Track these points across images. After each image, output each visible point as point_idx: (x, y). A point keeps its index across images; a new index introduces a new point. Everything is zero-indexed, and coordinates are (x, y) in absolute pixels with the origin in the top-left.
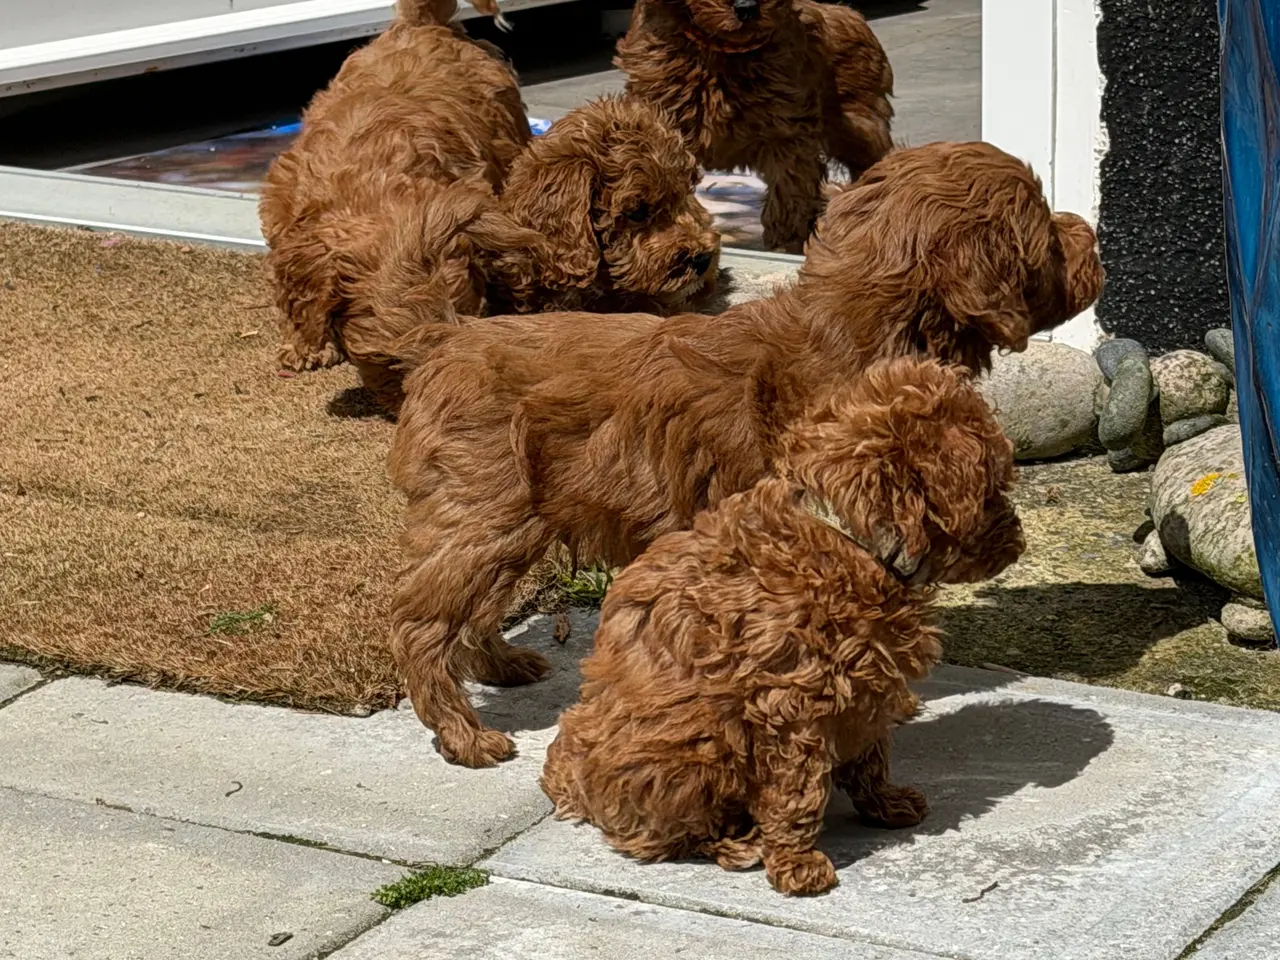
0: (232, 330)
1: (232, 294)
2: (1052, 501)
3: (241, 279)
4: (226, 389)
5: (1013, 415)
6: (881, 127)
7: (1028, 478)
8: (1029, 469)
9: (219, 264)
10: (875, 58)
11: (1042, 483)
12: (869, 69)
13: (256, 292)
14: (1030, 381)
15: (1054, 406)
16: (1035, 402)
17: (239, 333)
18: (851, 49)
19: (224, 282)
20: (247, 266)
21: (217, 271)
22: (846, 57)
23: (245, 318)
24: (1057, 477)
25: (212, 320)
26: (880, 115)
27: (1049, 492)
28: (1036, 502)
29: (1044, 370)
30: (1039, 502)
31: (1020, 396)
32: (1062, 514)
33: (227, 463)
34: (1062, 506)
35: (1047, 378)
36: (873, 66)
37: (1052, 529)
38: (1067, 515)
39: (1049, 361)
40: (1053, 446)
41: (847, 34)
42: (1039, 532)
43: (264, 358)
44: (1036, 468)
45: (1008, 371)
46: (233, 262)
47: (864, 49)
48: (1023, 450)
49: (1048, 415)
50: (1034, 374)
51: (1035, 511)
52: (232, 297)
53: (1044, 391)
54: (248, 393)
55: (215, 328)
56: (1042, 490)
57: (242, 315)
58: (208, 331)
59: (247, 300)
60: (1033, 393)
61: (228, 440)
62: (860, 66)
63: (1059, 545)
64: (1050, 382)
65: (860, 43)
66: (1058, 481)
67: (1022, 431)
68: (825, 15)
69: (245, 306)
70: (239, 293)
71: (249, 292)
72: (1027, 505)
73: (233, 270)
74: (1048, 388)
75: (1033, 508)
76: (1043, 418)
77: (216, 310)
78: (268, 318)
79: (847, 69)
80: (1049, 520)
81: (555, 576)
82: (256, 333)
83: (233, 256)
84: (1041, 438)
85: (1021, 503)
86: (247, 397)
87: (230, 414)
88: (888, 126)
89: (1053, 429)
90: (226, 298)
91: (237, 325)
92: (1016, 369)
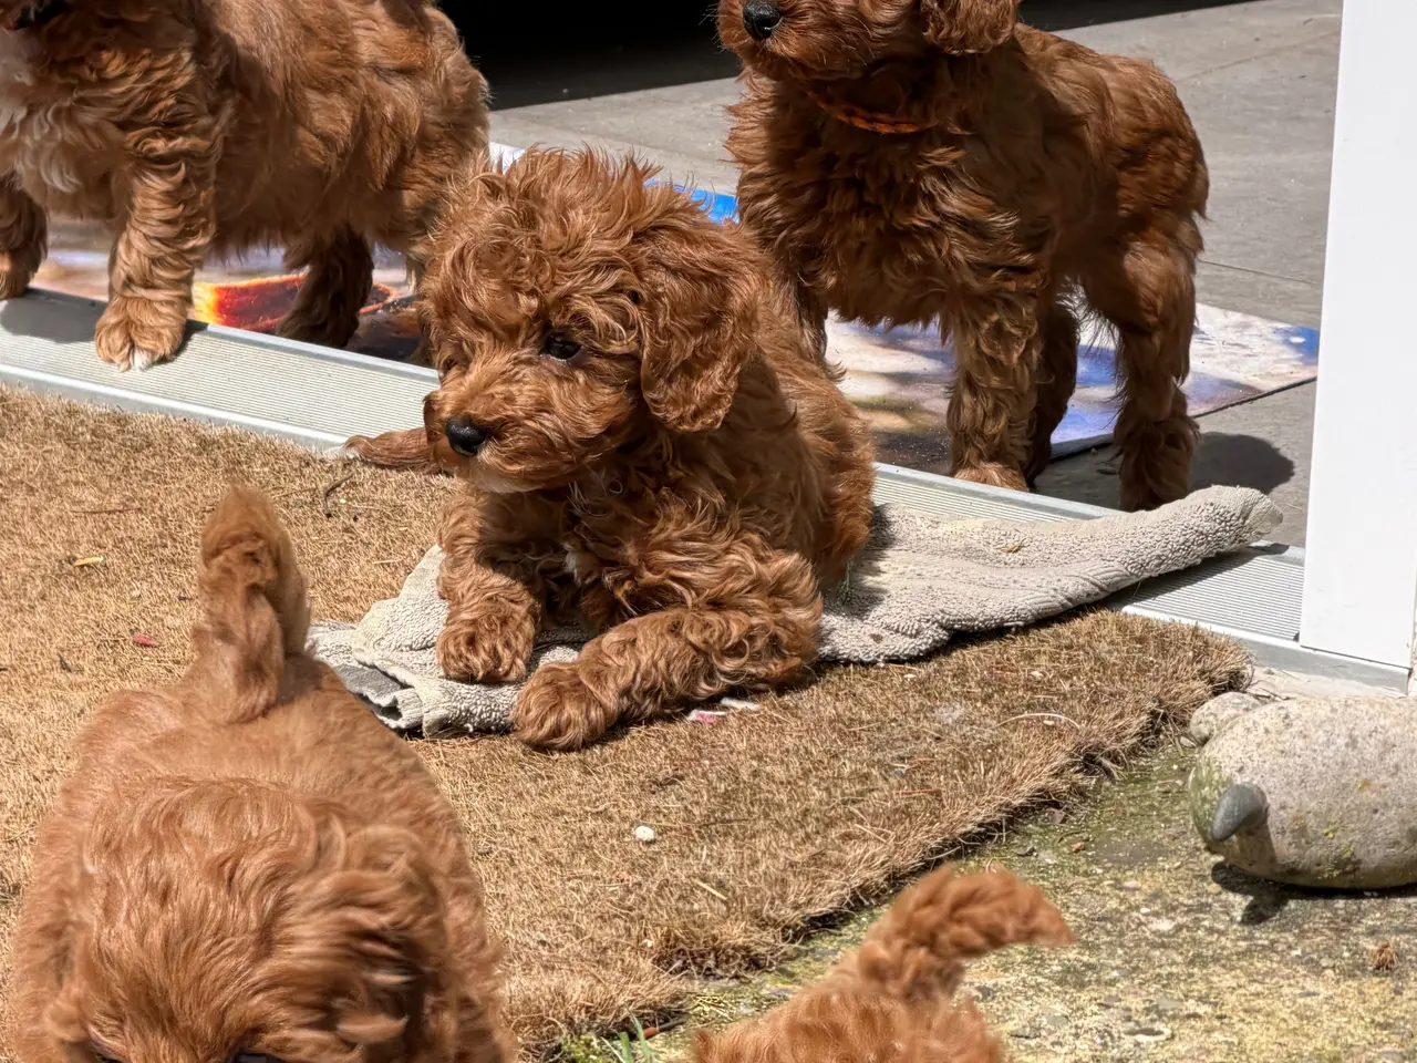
0: (60, 551)
1: (66, 483)
2: (1383, 967)
3: (81, 458)
4: (46, 662)
5: (1333, 818)
6: (1182, 267)
7: (1349, 921)
8: (1352, 905)
9: (48, 425)
10: (1184, 155)
11: (1372, 932)
12: (1172, 174)
13: (105, 484)
14: (1364, 763)
15: (1400, 806)
16: (1369, 796)
17: (71, 560)
18: (1147, 143)
19: (56, 460)
20: (94, 433)
21: (44, 439)
22: (1134, 157)
23: (84, 530)
24: (1396, 922)
25: (29, 529)
26: (1181, 249)
27: (1381, 952)
28: (1357, 966)
29: (1388, 747)
30: (1362, 967)
31: (1345, 786)
32: (1398, 992)
33: (38, 798)
34: (1400, 977)
35: (1392, 759)
36: (1179, 170)
37: (1380, 1019)
38: (1408, 994)
39: (1398, 730)
40: (1393, 870)
41: (1144, 119)
42: (1355, 1021)
43: (111, 609)
44: (1365, 903)
45: (1328, 744)
46: (71, 423)
47: (1168, 141)
48: (1345, 873)
49: (1390, 820)
50: (1370, 751)
51: (1355, 984)
52: (64, 489)
53: (1384, 779)
54: (81, 671)
55: (33, 546)
56: (1371, 945)
57: (79, 523)
58: (21, 550)
59: (89, 497)
60: (1366, 783)
61: (42, 757)
62: (1157, 170)
63: (1387, 1048)
64: (1397, 767)
65: (1162, 133)
66: (1398, 931)
67: (1345, 842)
68: (1111, 84)
69: (86, 507)
70: (77, 483)
71: (93, 480)
72: (1343, 972)
73: (69, 439)
74: (1393, 775)
75: (1352, 976)
76: (1380, 824)
77: (37, 510)
78: (121, 534)
79: (1134, 173)
80: (1376, 1002)
81: (558, 1049)
82: (101, 559)
83: (72, 413)
84: (1375, 855)
85: (1333, 968)
86: (79, 679)
87: (49, 709)
88: (1191, 268)
89: (1396, 843)
90: (54, 490)
91: (71, 543)
92: (1341, 741)
